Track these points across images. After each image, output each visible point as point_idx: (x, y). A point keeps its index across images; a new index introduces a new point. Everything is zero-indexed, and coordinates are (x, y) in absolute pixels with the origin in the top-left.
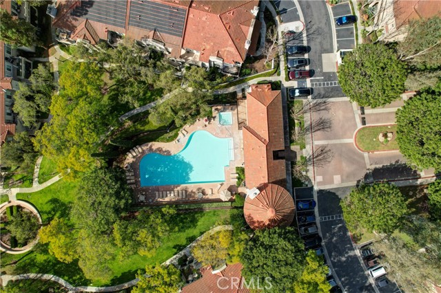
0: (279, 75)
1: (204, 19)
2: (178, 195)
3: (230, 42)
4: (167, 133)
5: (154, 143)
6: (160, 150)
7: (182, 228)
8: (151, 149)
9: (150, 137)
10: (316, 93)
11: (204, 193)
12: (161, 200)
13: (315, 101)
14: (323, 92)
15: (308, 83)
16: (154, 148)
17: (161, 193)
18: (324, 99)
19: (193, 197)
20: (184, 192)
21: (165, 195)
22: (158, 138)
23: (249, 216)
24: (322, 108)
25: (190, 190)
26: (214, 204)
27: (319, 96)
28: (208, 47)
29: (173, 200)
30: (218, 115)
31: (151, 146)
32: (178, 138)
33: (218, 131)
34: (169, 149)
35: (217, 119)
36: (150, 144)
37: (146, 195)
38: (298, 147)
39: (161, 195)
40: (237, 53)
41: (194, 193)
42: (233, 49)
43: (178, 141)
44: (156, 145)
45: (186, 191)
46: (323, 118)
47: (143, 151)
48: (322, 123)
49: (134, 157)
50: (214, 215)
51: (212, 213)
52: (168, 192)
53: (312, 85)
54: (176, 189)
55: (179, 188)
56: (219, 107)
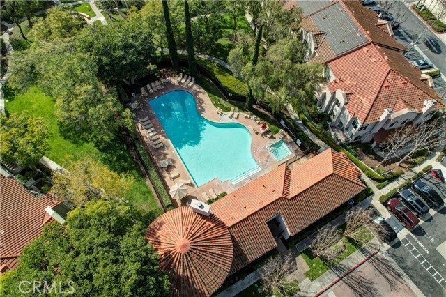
0: (380, 188)
1: (373, 60)
2: (154, 141)
3: (373, 97)
4: (225, 99)
5: (206, 93)
6: (201, 101)
7: (111, 162)
8: (197, 93)
9: (211, 87)
10: (399, 252)
11: (169, 168)
12: (140, 127)
13: (388, 258)
14: (409, 263)
15: (402, 234)
16: (200, 96)
17: (149, 121)
18: (402, 272)
19: (159, 159)
20: (161, 145)
21: (148, 127)
22: (214, 94)
23: (161, 224)
24: (386, 274)
25: (166, 152)
26: (160, 182)
27: (400, 261)
28: (348, 82)
29: (145, 139)
30: (278, 140)
31: (200, 92)
32: (224, 112)
33: (260, 149)
34: (206, 110)
35: (273, 142)
36: (202, 90)
37: (140, 109)
38: (307, 268)
39: (145, 123)
40: (367, 111)
41: (165, 158)
42: (367, 105)
43: (222, 114)
44: (205, 96)
45: (162, 148)
46: (375, 286)
47: (191, 87)
48: (367, 288)
49: (180, 83)
50: (144, 194)
51: (145, 190)
52: (152, 129)
53: (406, 241)
54: (160, 136)
55: (163, 138)
56: (288, 137)
